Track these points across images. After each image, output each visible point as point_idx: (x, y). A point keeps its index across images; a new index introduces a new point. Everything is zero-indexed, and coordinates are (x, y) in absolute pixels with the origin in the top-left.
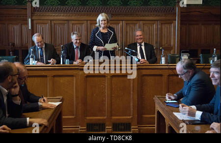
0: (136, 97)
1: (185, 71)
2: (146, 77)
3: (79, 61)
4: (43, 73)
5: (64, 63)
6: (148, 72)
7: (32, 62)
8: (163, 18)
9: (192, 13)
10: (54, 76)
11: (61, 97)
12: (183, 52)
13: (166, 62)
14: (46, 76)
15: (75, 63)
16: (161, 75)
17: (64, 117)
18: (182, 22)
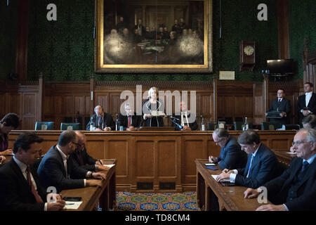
0: (180, 160)
1: (220, 139)
2: (188, 142)
3: (131, 127)
4: (101, 138)
5: (118, 129)
6: (190, 138)
7: (92, 129)
8: (203, 91)
9: (227, 87)
10: (110, 141)
11: (115, 160)
12: (220, 121)
13: (206, 129)
14: (103, 141)
15: (128, 130)
16: (201, 141)
17: (117, 176)
18: (219, 94)
